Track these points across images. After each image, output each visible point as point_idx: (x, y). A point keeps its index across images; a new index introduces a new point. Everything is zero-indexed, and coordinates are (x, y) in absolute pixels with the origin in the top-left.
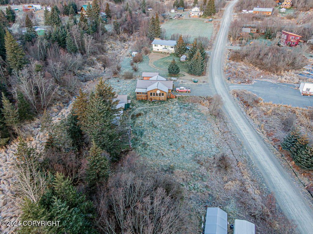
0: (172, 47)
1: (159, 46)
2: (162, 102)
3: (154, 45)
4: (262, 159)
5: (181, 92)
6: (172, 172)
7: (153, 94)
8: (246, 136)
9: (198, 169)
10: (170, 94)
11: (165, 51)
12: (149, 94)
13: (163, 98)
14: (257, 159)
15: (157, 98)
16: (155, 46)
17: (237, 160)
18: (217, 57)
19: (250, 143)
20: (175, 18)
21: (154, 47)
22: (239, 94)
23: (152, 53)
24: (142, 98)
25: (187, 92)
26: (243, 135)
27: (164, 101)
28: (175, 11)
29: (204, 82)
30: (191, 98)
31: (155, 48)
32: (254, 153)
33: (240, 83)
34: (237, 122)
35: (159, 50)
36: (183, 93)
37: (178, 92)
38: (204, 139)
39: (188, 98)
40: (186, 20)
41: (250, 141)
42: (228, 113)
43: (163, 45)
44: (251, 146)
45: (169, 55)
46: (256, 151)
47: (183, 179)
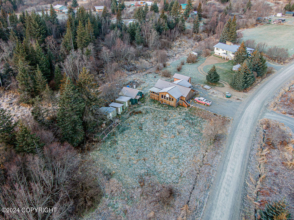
0: (233, 54)
1: (221, 50)
2: (170, 106)
3: (215, 48)
4: (217, 217)
5: (199, 103)
6: (109, 179)
7: (164, 96)
8: (225, 180)
9: (133, 188)
10: (183, 102)
11: (225, 56)
12: (160, 95)
13: (172, 103)
14: (210, 214)
15: (168, 102)
16: (217, 49)
17: (189, 201)
18: (285, 74)
19: (222, 191)
20: (275, 22)
21: (215, 50)
22: (271, 126)
23: (212, 56)
24: (155, 98)
25: (206, 105)
26: (222, 177)
27: (172, 107)
28: (283, 15)
29: (238, 99)
30: (204, 112)
31: (216, 52)
32: (214, 203)
33: (284, 114)
34: (231, 158)
35: (220, 55)
36: (201, 105)
37: (196, 101)
38: (176, 161)
39: (200, 111)
40: (288, 26)
41: (224, 188)
42: (230, 144)
43: (224, 50)
44: (220, 194)
45: (227, 61)
46: (219, 203)
47: (112, 191)
